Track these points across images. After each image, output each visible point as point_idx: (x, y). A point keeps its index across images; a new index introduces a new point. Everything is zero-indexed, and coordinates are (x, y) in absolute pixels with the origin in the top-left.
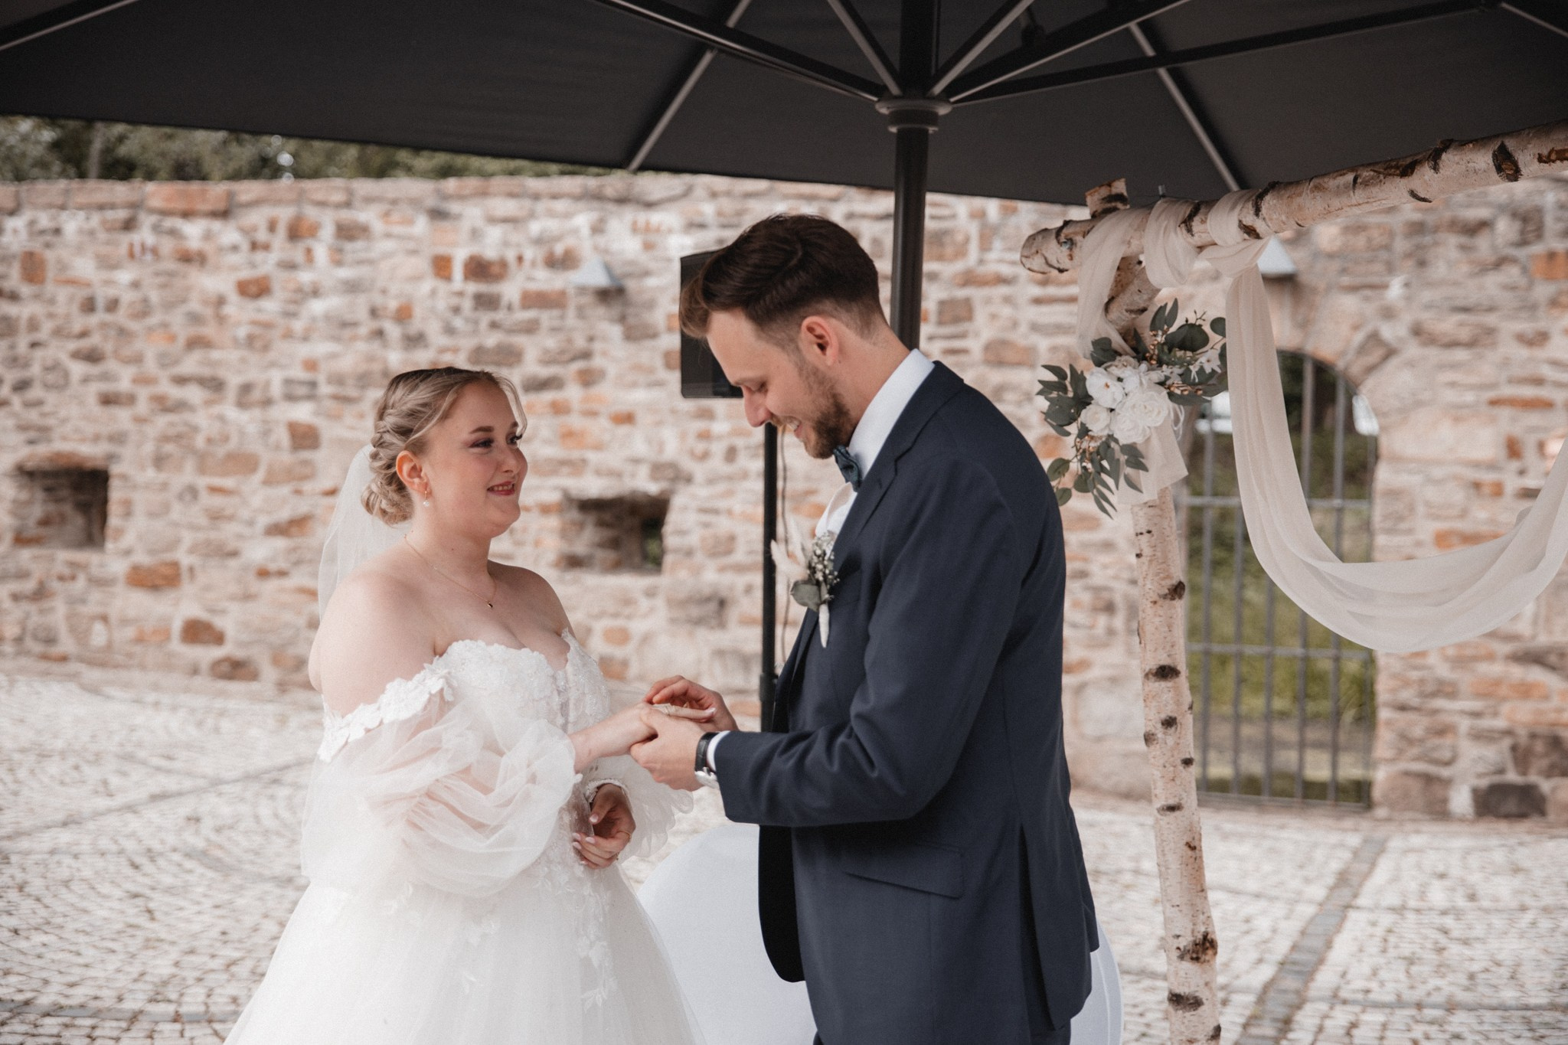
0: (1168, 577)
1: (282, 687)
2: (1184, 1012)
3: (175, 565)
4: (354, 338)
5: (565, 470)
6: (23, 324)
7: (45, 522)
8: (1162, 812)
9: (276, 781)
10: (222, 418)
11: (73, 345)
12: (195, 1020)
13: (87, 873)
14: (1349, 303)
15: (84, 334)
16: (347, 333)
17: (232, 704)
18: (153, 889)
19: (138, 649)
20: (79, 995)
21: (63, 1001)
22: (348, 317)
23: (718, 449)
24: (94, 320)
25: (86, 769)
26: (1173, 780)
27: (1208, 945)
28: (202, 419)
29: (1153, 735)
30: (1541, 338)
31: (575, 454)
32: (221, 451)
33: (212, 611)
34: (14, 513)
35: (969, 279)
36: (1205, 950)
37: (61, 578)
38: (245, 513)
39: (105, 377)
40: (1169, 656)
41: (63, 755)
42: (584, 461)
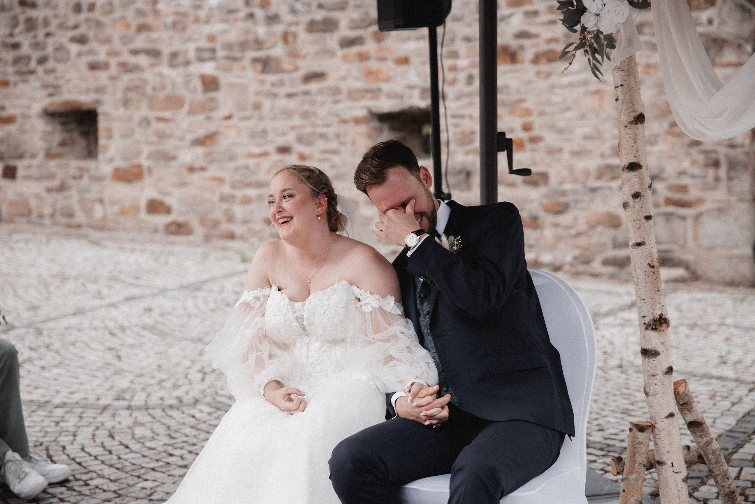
0: (634, 111)
1: (207, 238)
2: (649, 359)
3: (139, 167)
4: (236, 20)
5: (369, 95)
6: (40, 22)
7: (63, 144)
8: (633, 247)
9: (198, 289)
10: (161, 75)
11: (70, 34)
12: (139, 408)
13: (86, 338)
15: (76, 27)
16: (232, 16)
17: (176, 249)
18: (122, 345)
19: (122, 218)
20: (76, 397)
21: (67, 401)
22: (232, 7)
23: (462, 77)
24: (82, 17)
25: (89, 285)
26: (639, 228)
27: (663, 321)
28: (149, 76)
29: (627, 203)
31: (374, 85)
32: (162, 95)
33: (163, 193)
34: (44, 139)
36: (661, 324)
37: (74, 178)
38: (178, 133)
39: (90, 52)
40: (635, 157)
41: (76, 278)
42: (379, 90)
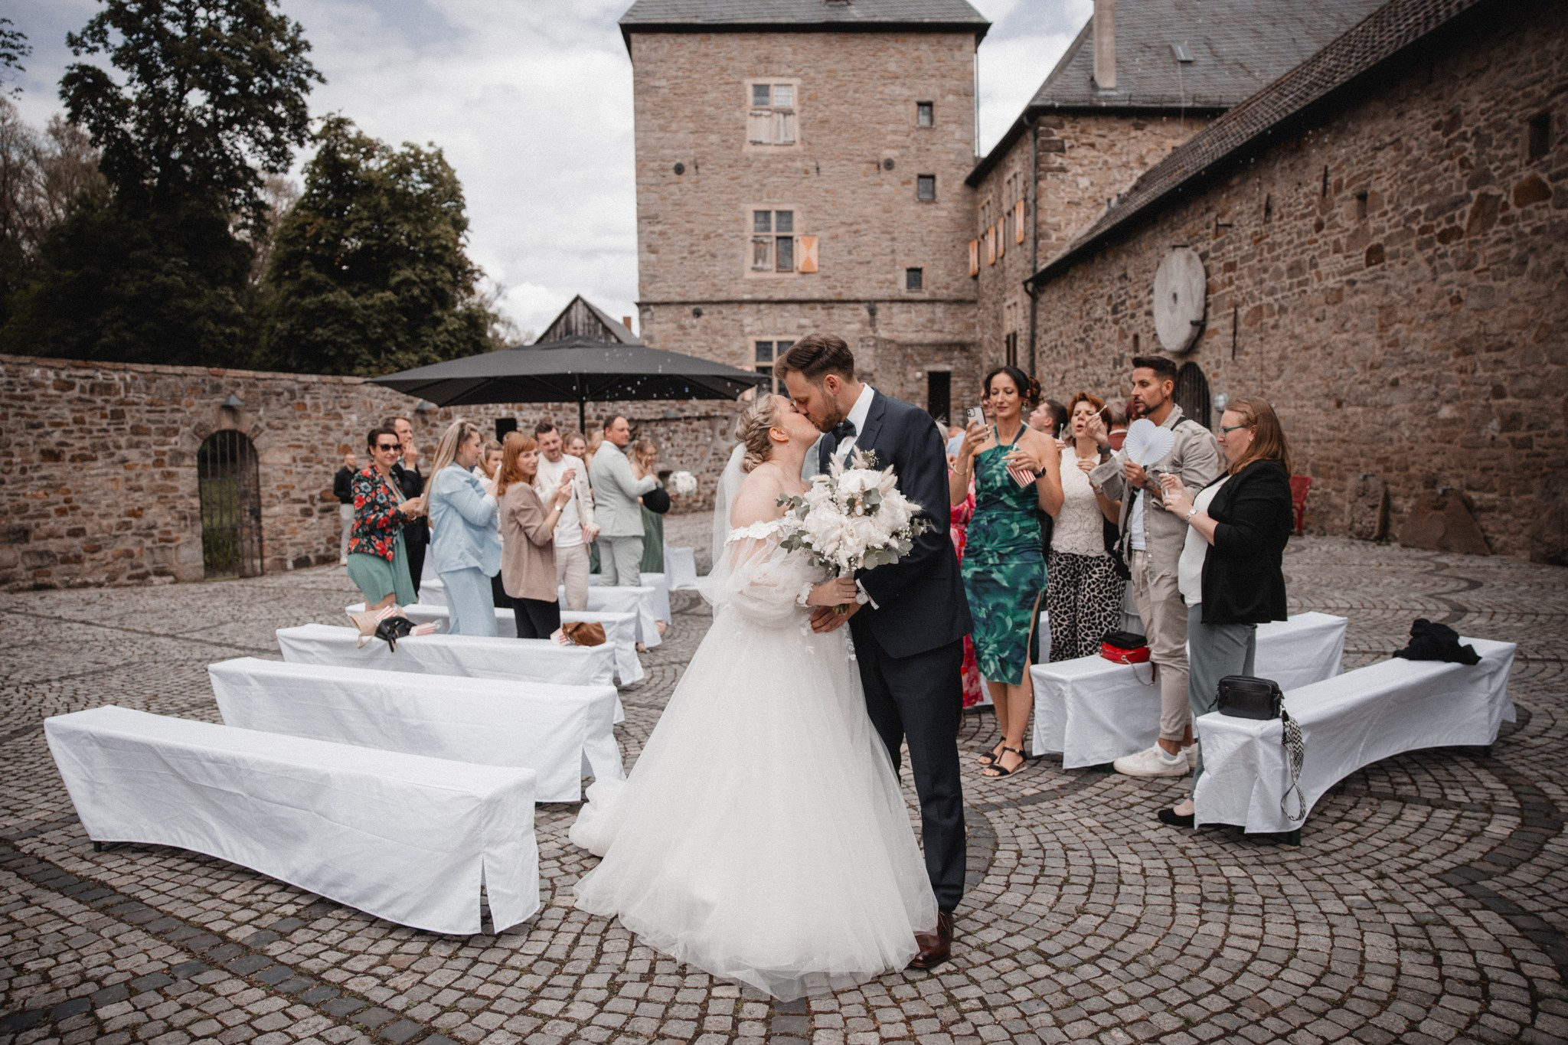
14: (249, 415)
23: (16, 469)
30: (297, 428)
35: (122, 402)
